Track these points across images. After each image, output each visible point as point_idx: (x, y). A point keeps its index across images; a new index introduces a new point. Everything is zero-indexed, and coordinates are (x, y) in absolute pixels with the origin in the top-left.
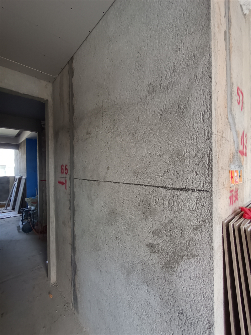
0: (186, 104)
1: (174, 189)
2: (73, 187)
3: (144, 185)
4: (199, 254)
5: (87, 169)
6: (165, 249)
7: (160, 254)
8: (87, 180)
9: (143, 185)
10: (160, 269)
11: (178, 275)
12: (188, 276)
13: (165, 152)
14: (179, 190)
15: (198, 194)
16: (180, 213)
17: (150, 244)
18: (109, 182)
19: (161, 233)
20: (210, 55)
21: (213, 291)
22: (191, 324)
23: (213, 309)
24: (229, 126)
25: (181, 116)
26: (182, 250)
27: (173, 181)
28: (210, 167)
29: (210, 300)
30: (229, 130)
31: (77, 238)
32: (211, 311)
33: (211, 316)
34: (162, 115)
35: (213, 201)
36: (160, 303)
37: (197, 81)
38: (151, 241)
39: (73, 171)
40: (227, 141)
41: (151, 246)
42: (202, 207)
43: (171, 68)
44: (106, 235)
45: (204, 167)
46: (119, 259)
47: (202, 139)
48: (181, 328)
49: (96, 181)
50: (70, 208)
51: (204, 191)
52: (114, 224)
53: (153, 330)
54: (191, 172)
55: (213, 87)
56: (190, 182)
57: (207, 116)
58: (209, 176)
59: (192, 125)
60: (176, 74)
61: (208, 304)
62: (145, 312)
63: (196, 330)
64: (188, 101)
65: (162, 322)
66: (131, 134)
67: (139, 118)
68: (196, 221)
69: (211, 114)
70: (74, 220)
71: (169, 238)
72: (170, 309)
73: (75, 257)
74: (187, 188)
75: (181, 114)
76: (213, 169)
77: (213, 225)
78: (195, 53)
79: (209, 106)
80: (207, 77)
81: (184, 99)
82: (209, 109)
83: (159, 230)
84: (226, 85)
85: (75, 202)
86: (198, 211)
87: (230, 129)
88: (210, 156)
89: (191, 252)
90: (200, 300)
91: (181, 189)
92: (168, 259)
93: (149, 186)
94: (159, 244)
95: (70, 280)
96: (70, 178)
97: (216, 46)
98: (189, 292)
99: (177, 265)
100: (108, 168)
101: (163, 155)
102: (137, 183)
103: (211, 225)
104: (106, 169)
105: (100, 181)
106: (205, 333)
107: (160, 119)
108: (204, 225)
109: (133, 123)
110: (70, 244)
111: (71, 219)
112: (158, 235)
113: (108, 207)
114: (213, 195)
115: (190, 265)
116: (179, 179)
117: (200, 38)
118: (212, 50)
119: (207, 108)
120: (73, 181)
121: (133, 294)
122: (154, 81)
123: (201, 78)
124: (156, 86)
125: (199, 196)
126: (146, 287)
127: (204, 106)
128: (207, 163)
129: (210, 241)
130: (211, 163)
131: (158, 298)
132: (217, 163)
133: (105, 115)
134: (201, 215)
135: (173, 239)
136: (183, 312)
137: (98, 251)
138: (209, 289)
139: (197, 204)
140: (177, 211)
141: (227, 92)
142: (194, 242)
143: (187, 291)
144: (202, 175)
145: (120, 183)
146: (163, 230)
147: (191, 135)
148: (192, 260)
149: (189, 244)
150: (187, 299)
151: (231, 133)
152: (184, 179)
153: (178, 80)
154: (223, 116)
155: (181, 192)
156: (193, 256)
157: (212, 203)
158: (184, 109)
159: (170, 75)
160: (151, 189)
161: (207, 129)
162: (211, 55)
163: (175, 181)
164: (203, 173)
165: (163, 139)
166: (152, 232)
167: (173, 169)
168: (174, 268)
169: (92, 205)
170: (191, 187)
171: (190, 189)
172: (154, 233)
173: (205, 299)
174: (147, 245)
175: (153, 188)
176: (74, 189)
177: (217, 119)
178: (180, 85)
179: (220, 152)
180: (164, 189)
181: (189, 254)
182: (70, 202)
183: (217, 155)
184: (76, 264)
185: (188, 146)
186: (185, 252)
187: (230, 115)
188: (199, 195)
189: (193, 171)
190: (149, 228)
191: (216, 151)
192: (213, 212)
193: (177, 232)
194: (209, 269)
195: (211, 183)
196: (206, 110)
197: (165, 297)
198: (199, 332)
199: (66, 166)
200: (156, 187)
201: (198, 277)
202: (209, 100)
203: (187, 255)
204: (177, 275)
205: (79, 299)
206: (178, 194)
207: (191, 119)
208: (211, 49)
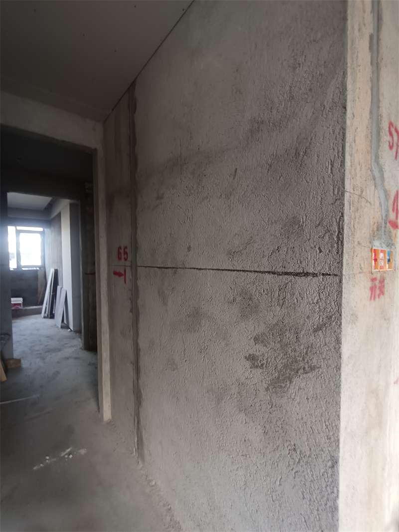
0: (307, 148)
1: (287, 273)
2: (136, 279)
3: (243, 271)
4: (320, 366)
5: (157, 251)
6: (272, 361)
7: (265, 368)
8: (158, 267)
9: (240, 271)
10: (264, 390)
11: (291, 397)
12: (304, 397)
13: (275, 221)
14: (294, 275)
15: (321, 280)
16: (295, 309)
17: (250, 355)
18: (190, 268)
19: (266, 338)
20: (345, 74)
21: (339, 416)
22: (307, 462)
23: (338, 440)
24: (372, 182)
25: (299, 165)
26: (296, 361)
27: (285, 262)
28: (340, 241)
29: (334, 428)
30: (373, 187)
31: (142, 353)
32: (336, 444)
33: (335, 450)
34: (270, 166)
35: (343, 289)
36: (264, 438)
37: (324, 112)
38: (251, 352)
39: (136, 256)
40: (368, 203)
41: (251, 358)
42: (327, 298)
43: (286, 94)
44: (185, 346)
45: (331, 240)
46: (205, 380)
47: (330, 199)
48: (292, 470)
49: (170, 268)
50: (131, 311)
51: (330, 275)
52: (197, 329)
53: (252, 476)
54: (312, 248)
55: (348, 122)
56: (310, 263)
57: (337, 165)
58: (338, 253)
59: (316, 179)
60: (293, 103)
61: (331, 433)
62: (241, 452)
63: (313, 471)
64: (310, 143)
65: (266, 463)
66: (223, 196)
67: (236, 172)
68: (317, 319)
69: (343, 163)
70: (137, 328)
71: (278, 345)
72: (278, 445)
73: (140, 381)
74: (305, 272)
75: (299, 163)
76: (345, 243)
77: (343, 323)
78: (323, 71)
79: (341, 149)
80: (340, 107)
81: (305, 141)
82: (340, 155)
83: (263, 334)
84: (370, 118)
85: (138, 301)
86: (321, 304)
87: (375, 186)
88: (341, 223)
89: (309, 364)
90: (320, 429)
91: (297, 274)
92: (276, 374)
93: (250, 271)
94: (263, 354)
95: (131, 415)
96: (131, 266)
97: (355, 60)
98: (305, 420)
99: (288, 382)
100: (189, 249)
101: (272, 224)
102: (232, 268)
103: (339, 324)
104: (186, 250)
105: (177, 268)
106: (326, 473)
107: (268, 172)
108: (329, 323)
109: (227, 180)
110: (131, 363)
111: (133, 325)
112: (262, 342)
113: (189, 306)
114: (344, 281)
115: (307, 381)
116: (294, 259)
117: (330, 48)
118: (349, 65)
119: (338, 152)
120: (136, 271)
121: (225, 428)
122: (259, 114)
123: (330, 109)
124: (262, 122)
125: (323, 283)
126: (243, 417)
127: (334, 149)
128: (336, 235)
129: (337, 346)
130: (341, 235)
131: (260, 431)
132: (352, 234)
133: (185, 169)
134: (325, 309)
135: (284, 347)
136: (297, 447)
137: (174, 370)
138: (334, 413)
139: (319, 294)
140: (291, 305)
141: (372, 129)
142: (314, 349)
143: (302, 419)
144: (328, 252)
145: (206, 269)
146: (270, 334)
147: (313, 194)
148: (310, 375)
149: (306, 352)
150: (301, 430)
151: (376, 192)
152: (302, 259)
153: (296, 112)
154: (363, 166)
155: (297, 277)
156: (312, 368)
157: (341, 292)
158: (303, 156)
159: (285, 105)
160: (253, 275)
161: (336, 185)
162: (347, 73)
163: (289, 263)
164: (330, 249)
165: (272, 201)
166: (253, 338)
167: (286, 246)
168: (285, 387)
169: (165, 303)
170: (311, 271)
171: (310, 273)
172: (256, 339)
173: (327, 428)
174: (246, 357)
175: (256, 274)
176: (138, 281)
177: (353, 170)
178: (298, 120)
179: (357, 219)
180: (272, 275)
181: (306, 366)
182: (132, 302)
183: (352, 223)
184: (140, 392)
185: (309, 210)
186: (302, 364)
187: (376, 164)
188: (323, 281)
189: (315, 247)
190: (250, 333)
191: (351, 218)
192: (343, 305)
193: (290, 336)
194: (334, 385)
195: (341, 263)
196: (337, 155)
197: (271, 428)
198: (318, 473)
199: (126, 248)
200: (260, 272)
201: (319, 397)
202: (341, 141)
203: (304, 368)
204: (289, 397)
205: (145, 442)
206: (293, 281)
207: (315, 171)
208: (347, 64)
